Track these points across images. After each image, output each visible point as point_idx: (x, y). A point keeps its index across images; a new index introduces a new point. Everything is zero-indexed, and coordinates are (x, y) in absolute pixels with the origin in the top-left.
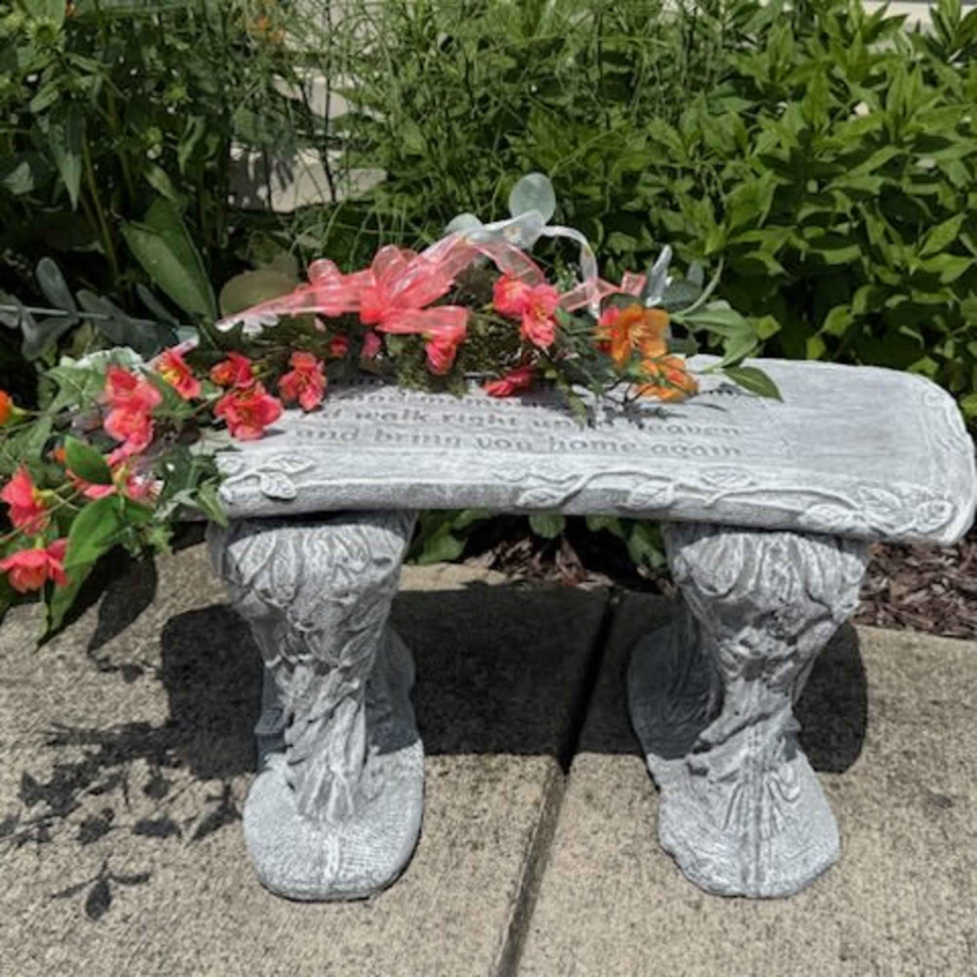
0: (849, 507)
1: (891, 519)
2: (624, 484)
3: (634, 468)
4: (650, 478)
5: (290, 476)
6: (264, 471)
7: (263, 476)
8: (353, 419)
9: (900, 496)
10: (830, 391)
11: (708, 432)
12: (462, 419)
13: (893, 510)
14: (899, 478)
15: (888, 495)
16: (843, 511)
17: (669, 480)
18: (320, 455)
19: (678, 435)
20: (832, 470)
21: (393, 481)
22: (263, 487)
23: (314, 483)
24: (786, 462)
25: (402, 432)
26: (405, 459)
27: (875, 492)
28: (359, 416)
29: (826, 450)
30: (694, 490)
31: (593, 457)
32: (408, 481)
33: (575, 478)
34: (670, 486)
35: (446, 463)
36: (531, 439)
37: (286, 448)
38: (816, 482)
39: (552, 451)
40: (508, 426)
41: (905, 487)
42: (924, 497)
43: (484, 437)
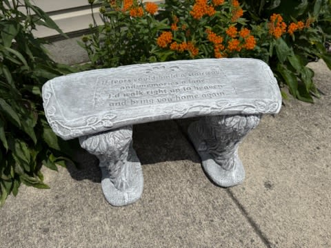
0: (254, 108)
1: (264, 110)
2: (197, 109)
3: (199, 104)
4: (204, 107)
5: (110, 120)
6: (103, 120)
7: (103, 122)
8: (123, 97)
9: (265, 103)
10: (241, 68)
11: (215, 88)
12: (152, 93)
13: (264, 107)
14: (264, 98)
15: (263, 103)
16: (252, 109)
17: (209, 107)
18: (117, 112)
19: (207, 90)
20: (249, 98)
21: (138, 118)
22: (104, 124)
23: (117, 121)
24: (236, 96)
25: (137, 100)
26: (140, 110)
27: (260, 103)
28: (125, 95)
29: (245, 90)
30: (216, 109)
31: (188, 102)
32: (142, 117)
33: (185, 110)
34: (209, 108)
35: (151, 110)
36: (171, 97)
37: (108, 112)
38: (244, 101)
39: (177, 101)
40: (164, 93)
41: (267, 100)
42: (271, 102)
43: (159, 98)
